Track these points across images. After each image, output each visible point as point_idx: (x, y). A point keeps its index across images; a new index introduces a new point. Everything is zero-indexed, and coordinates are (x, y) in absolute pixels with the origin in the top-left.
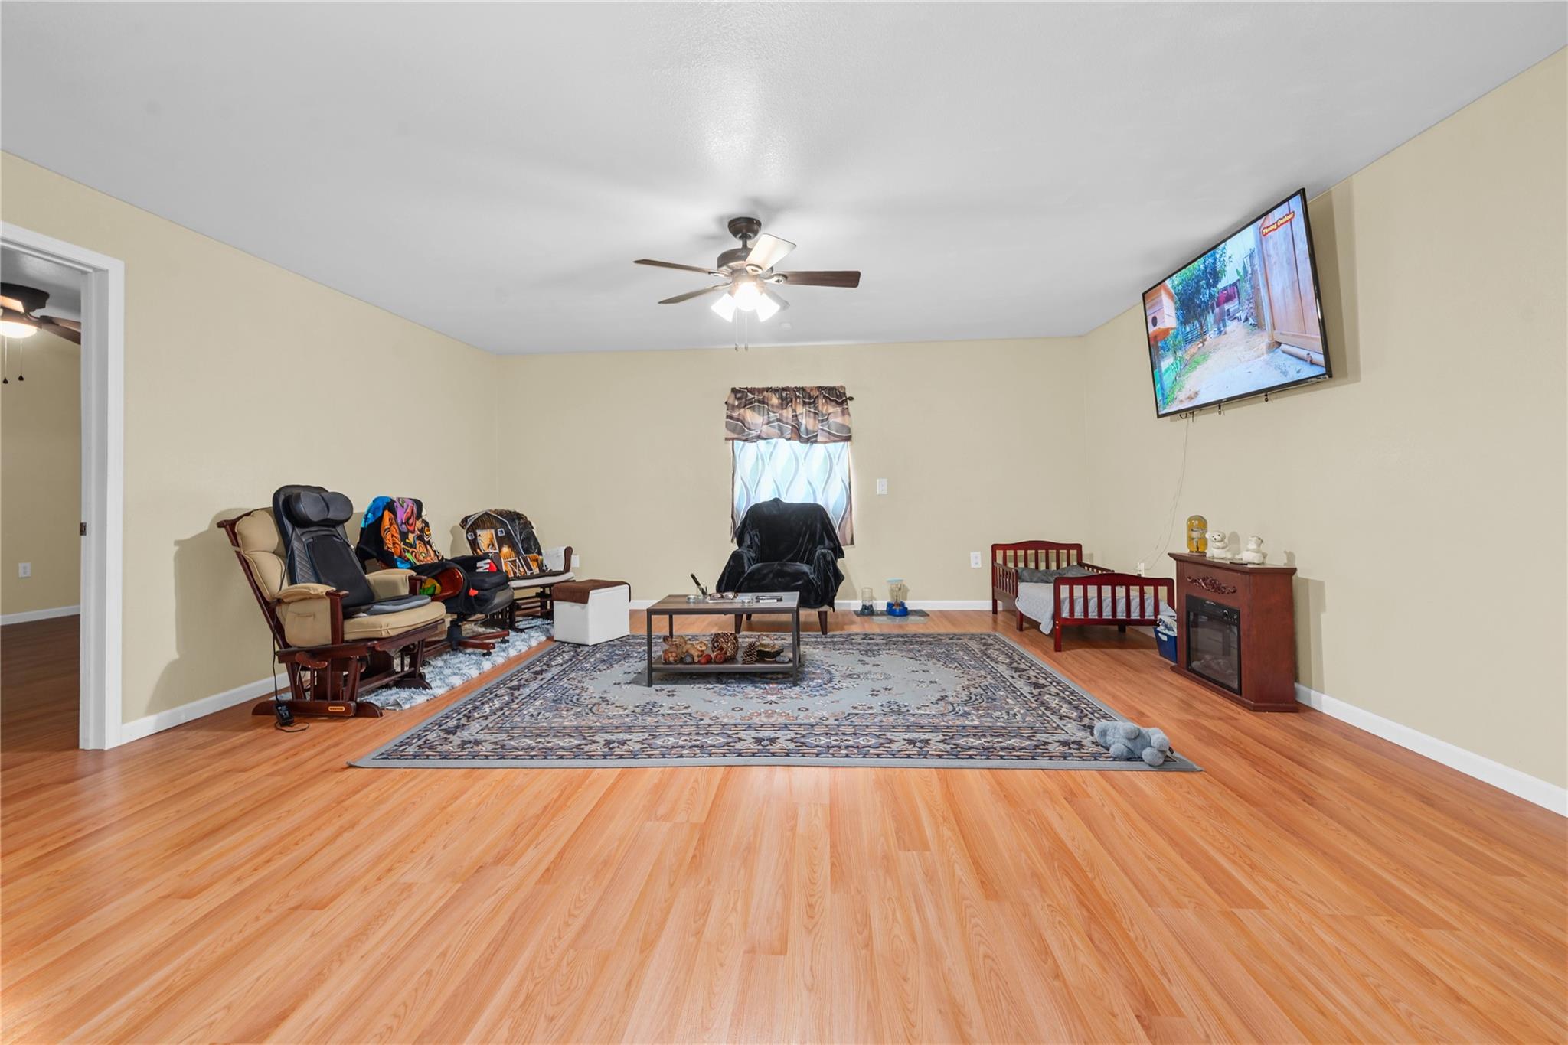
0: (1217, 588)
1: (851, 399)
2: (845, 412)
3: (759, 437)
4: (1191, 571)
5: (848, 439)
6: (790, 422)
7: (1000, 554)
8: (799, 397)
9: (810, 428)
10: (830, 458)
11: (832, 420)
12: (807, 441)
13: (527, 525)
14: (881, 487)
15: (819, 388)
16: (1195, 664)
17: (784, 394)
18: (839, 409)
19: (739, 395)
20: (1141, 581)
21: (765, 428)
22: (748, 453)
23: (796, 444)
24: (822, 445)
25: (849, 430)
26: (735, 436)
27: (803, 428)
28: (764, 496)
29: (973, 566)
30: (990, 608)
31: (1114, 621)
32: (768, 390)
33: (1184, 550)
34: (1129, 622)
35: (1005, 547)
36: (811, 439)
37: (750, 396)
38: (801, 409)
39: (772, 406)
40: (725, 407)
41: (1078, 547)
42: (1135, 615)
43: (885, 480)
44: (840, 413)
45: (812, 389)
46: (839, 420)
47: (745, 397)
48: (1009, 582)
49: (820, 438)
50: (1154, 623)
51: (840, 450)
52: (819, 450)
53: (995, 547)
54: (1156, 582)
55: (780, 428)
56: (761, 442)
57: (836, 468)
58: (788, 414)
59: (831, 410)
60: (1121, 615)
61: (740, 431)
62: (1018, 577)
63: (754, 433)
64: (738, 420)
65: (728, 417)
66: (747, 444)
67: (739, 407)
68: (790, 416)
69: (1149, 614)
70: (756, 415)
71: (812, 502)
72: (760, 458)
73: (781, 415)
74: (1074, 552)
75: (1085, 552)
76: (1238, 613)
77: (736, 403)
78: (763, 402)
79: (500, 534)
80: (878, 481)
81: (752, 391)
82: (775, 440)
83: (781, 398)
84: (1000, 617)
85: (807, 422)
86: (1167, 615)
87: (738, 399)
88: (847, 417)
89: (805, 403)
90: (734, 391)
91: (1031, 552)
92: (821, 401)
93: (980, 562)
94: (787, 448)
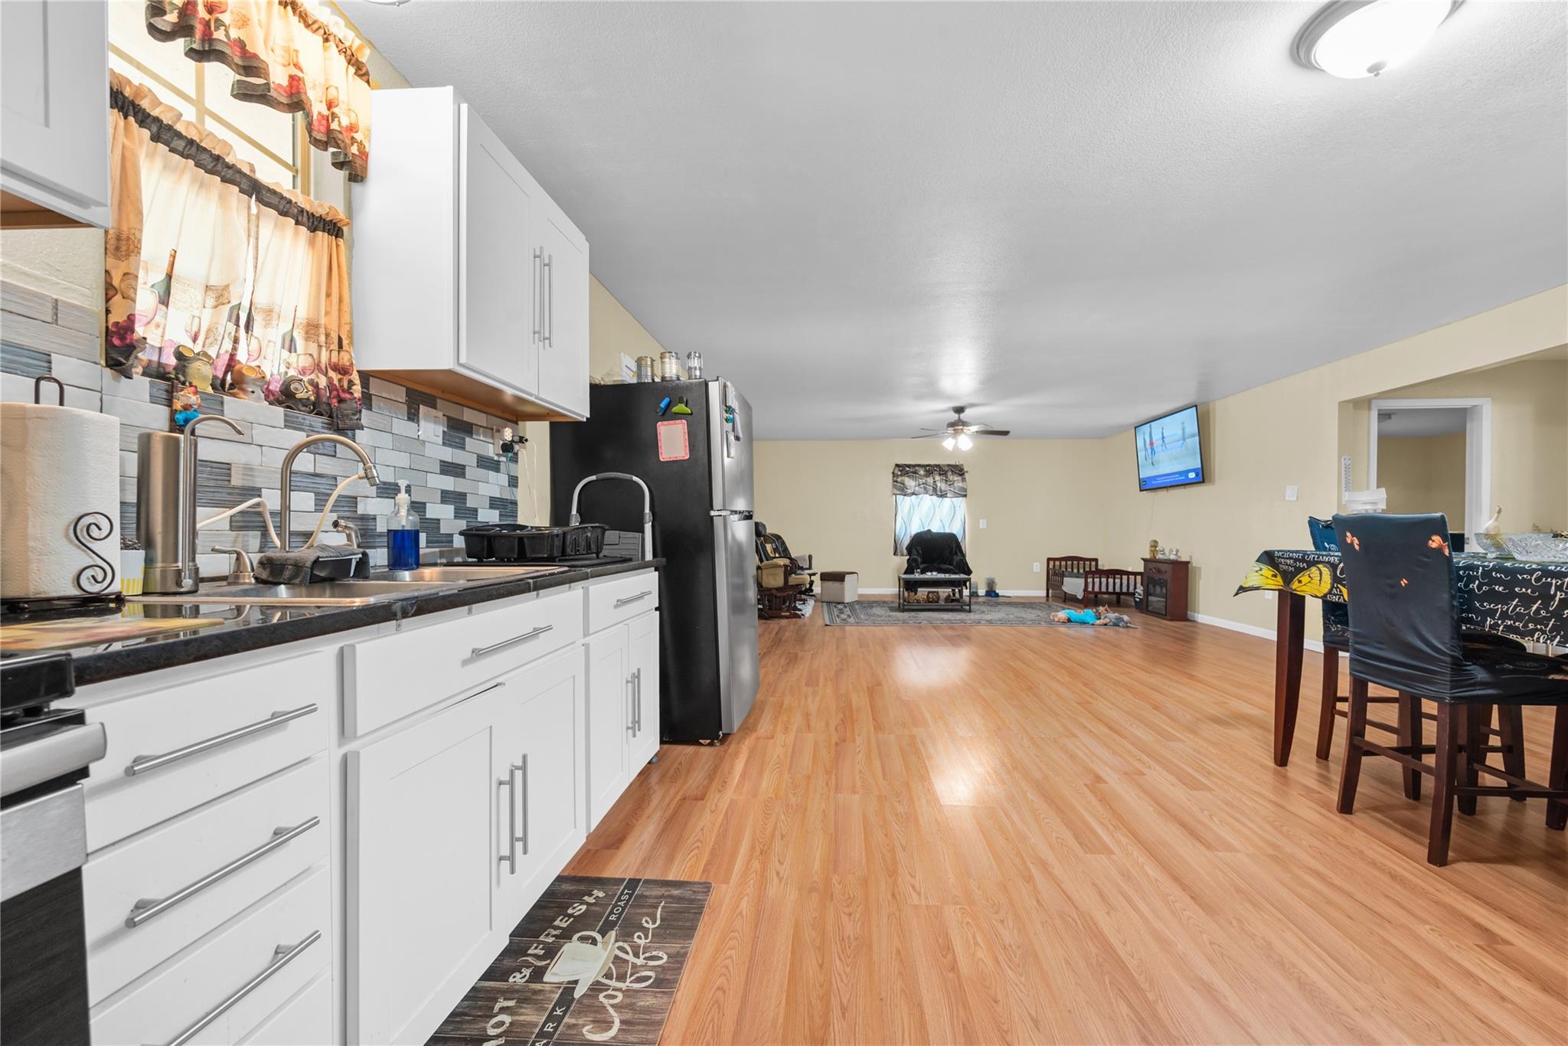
0: (1159, 571)
1: (967, 472)
2: (964, 480)
3: (913, 494)
4: (1151, 565)
5: (965, 496)
6: (931, 485)
7: (1051, 563)
8: (936, 470)
9: (943, 489)
10: (954, 507)
11: (956, 484)
12: (941, 496)
13: (783, 543)
14: (983, 524)
15: (949, 465)
16: (1150, 608)
17: (928, 468)
18: (960, 478)
19: (901, 469)
20: (1128, 573)
21: (917, 488)
22: (905, 503)
23: (935, 497)
24: (949, 499)
25: (965, 490)
26: (898, 492)
27: (938, 489)
28: (915, 529)
29: (1035, 570)
30: (1045, 595)
31: (1114, 593)
32: (919, 465)
33: (1148, 556)
34: (1121, 593)
35: (1054, 560)
36: (943, 495)
37: (908, 469)
38: (937, 478)
39: (920, 475)
40: (892, 475)
41: (1096, 560)
42: (1125, 590)
43: (985, 521)
44: (960, 480)
45: (944, 465)
46: (961, 485)
47: (903, 470)
48: (1058, 579)
49: (948, 495)
50: (1133, 594)
51: (960, 502)
52: (947, 501)
53: (1049, 560)
54: (1135, 574)
55: (925, 488)
56: (914, 496)
57: (957, 512)
58: (930, 480)
59: (956, 478)
60: (1118, 590)
61: (902, 490)
62: (1063, 575)
63: (909, 491)
64: (901, 483)
65: (894, 481)
66: (906, 497)
67: (901, 475)
68: (932, 482)
69: (1131, 590)
70: (911, 481)
71: (942, 531)
72: (912, 507)
73: (926, 481)
74: (1093, 563)
75: (1099, 563)
76: (1166, 581)
77: (899, 473)
78: (916, 473)
79: (774, 547)
80: (981, 521)
81: (909, 466)
82: (921, 496)
83: (926, 471)
84: (1050, 599)
85: (941, 485)
86: (1140, 589)
87: (900, 471)
88: (965, 483)
89: (940, 474)
90: (897, 465)
91: (1069, 563)
92: (950, 473)
93: (1039, 569)
94: (928, 500)
